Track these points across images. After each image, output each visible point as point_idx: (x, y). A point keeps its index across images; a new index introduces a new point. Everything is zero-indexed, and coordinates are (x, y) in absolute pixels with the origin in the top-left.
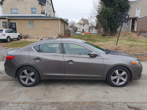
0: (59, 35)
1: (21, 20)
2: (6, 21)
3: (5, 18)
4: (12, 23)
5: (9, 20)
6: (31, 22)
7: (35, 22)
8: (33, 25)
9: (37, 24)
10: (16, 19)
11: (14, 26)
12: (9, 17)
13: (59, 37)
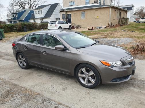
0: (109, 24)
1: (75, 11)
2: (64, 13)
3: (63, 11)
4: (68, 15)
5: (66, 12)
6: (83, 13)
7: (87, 12)
8: (84, 16)
9: (88, 14)
10: (71, 11)
11: (69, 18)
12: (67, 9)
13: (108, 26)
